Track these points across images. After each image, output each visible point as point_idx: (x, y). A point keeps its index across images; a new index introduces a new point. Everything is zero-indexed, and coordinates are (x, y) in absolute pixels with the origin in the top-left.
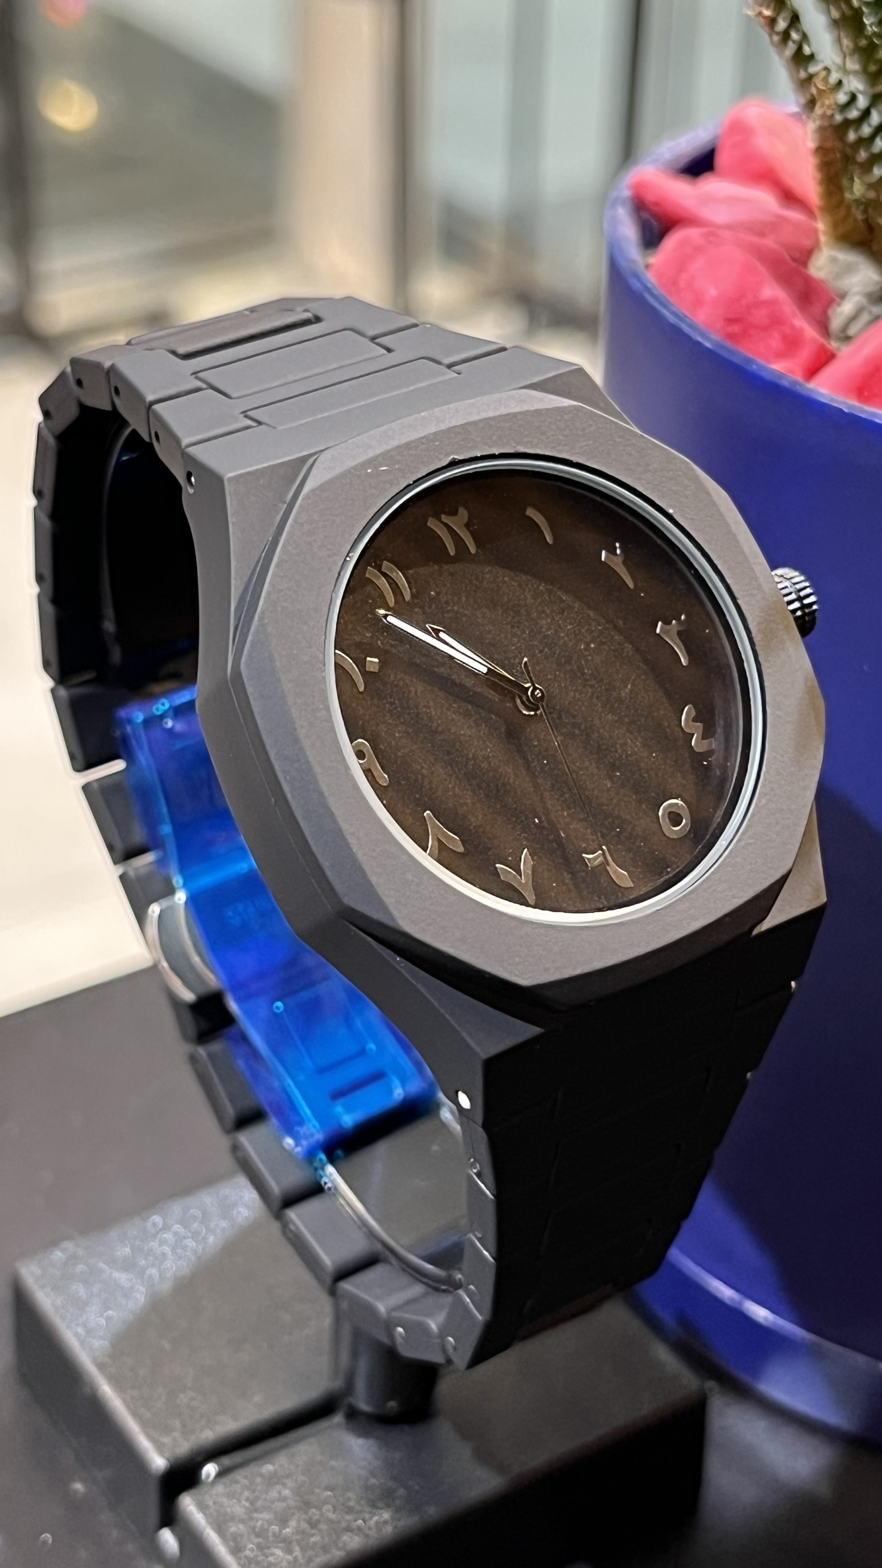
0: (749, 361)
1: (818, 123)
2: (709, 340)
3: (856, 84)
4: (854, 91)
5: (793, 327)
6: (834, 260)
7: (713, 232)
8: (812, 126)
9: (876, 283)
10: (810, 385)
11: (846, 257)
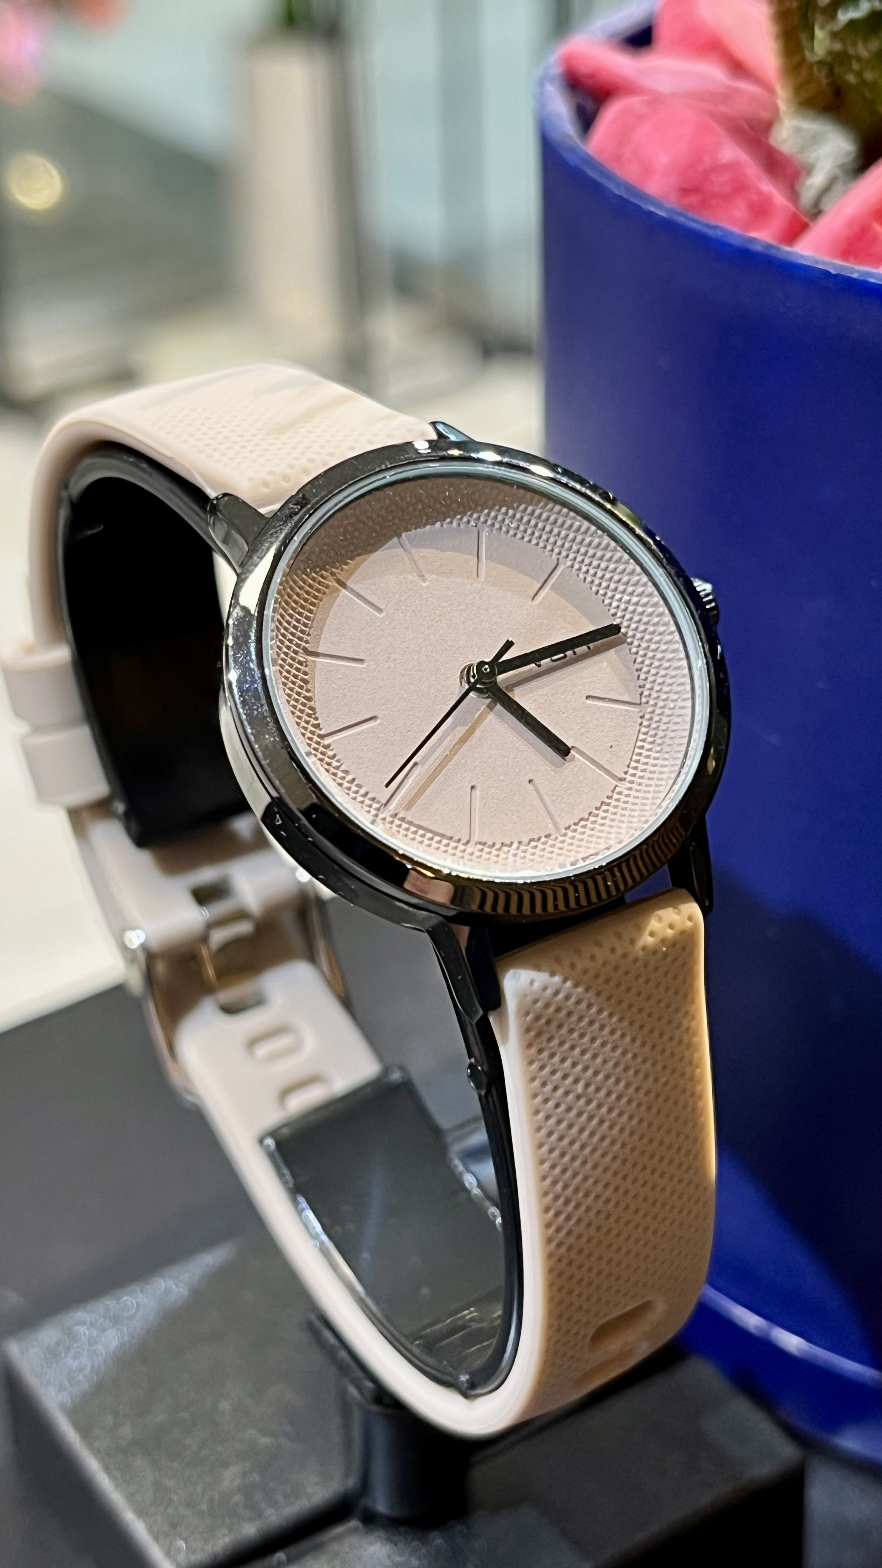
0: (715, 228)
2: (662, 207)
5: (759, 193)
6: (797, 130)
7: (656, 100)
9: (848, 154)
10: (787, 249)
11: (812, 125)
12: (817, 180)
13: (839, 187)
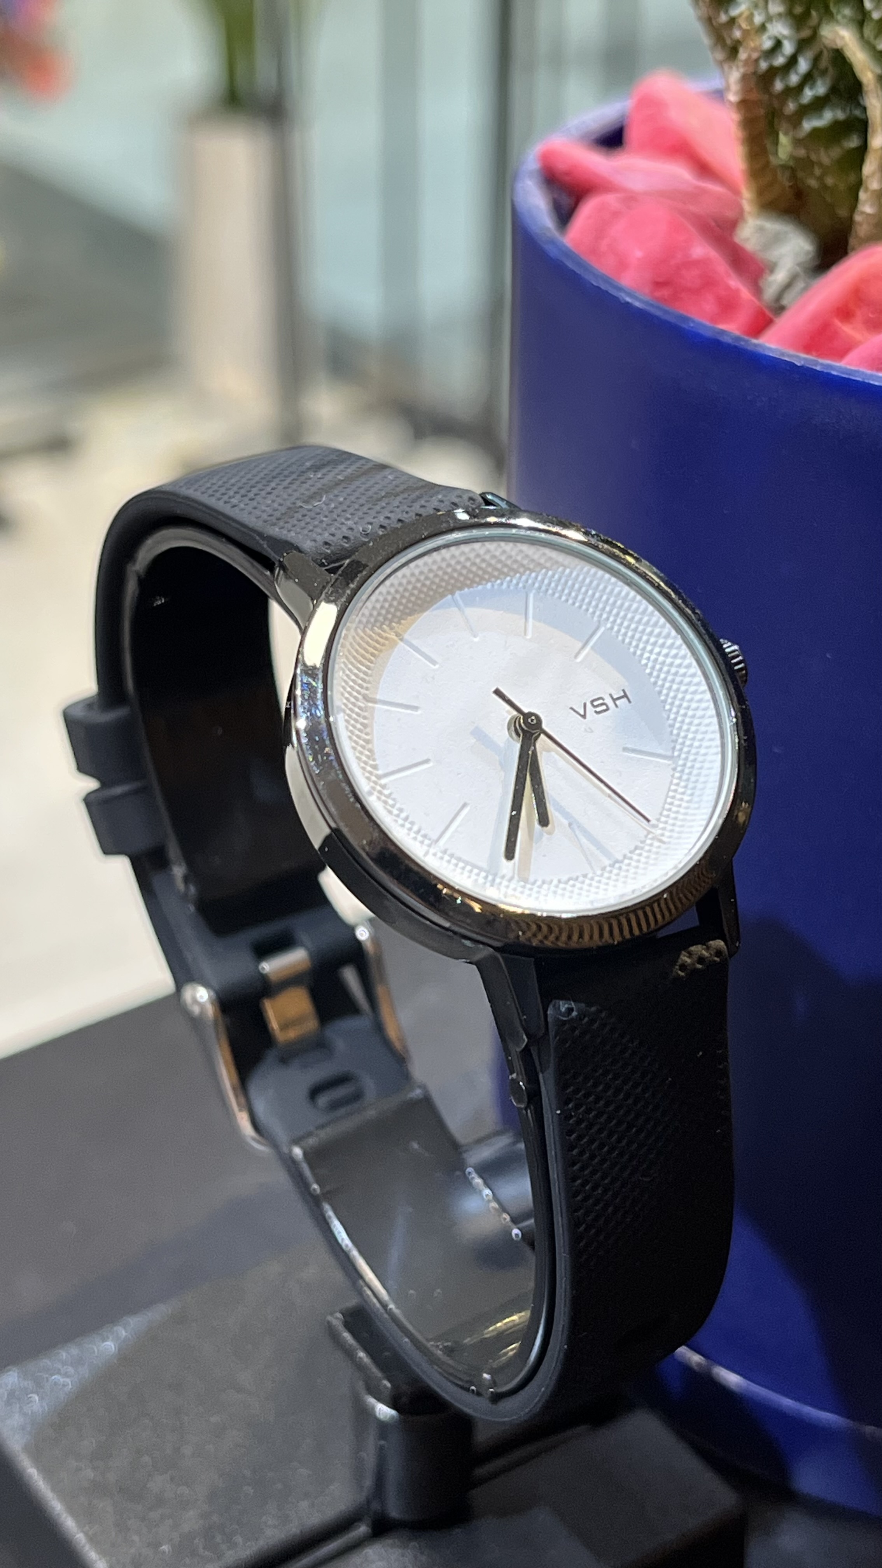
0: (686, 319)
1: (742, 70)
2: (637, 299)
3: (780, 29)
4: (780, 37)
5: (728, 288)
6: (761, 229)
7: (631, 198)
8: (735, 75)
9: (808, 253)
10: (755, 341)
11: (774, 226)
12: (780, 277)
13: (800, 285)
